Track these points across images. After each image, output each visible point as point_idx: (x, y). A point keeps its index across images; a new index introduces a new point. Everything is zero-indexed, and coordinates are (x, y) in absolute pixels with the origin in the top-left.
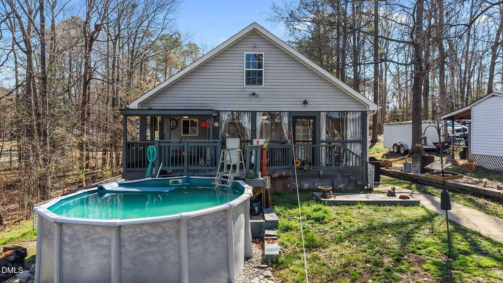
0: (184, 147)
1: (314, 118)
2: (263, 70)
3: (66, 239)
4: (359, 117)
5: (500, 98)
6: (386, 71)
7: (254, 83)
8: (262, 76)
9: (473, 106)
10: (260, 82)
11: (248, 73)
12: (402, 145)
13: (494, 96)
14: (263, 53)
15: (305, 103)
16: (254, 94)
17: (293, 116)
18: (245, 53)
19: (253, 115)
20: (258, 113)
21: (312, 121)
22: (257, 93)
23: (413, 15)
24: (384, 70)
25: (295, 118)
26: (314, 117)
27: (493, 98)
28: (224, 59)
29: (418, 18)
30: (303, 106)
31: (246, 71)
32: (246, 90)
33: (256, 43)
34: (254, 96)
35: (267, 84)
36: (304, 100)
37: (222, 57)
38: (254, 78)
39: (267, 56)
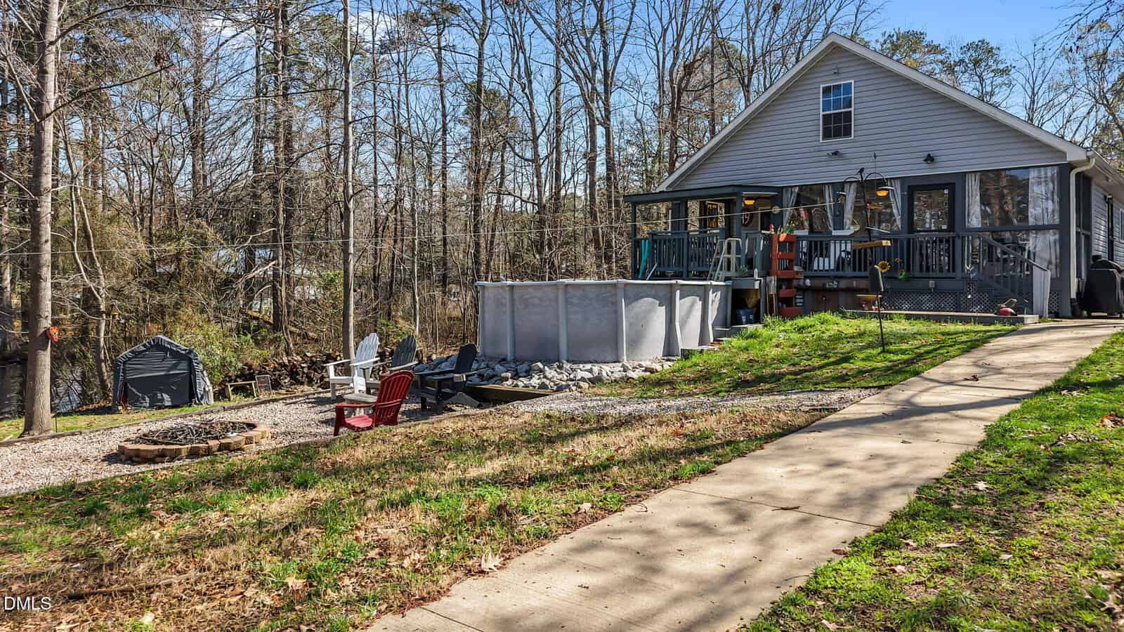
1: (951, 186)
2: (852, 109)
4: (1053, 175)
7: (837, 135)
8: (851, 121)
10: (848, 132)
11: (827, 118)
14: (852, 81)
15: (929, 159)
16: (836, 153)
17: (909, 187)
18: (822, 86)
19: (839, 187)
20: (846, 186)
21: (946, 192)
22: (842, 151)
25: (914, 188)
28: (793, 100)
30: (924, 166)
31: (824, 115)
32: (824, 148)
33: (840, 66)
34: (836, 157)
35: (859, 133)
36: (926, 154)
37: (786, 99)
38: (837, 126)
39: (858, 84)
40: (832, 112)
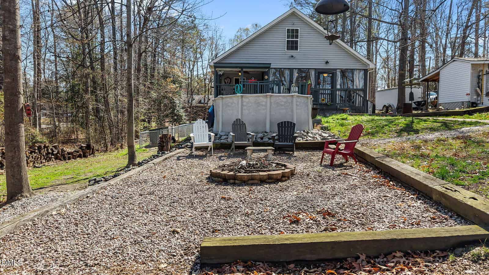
0: (257, 85)
2: (299, 40)
3: (245, 104)
5: (459, 62)
6: (376, 53)
7: (292, 49)
8: (298, 44)
9: (441, 70)
10: (297, 49)
11: (288, 42)
12: (390, 106)
13: (455, 60)
14: (299, 29)
15: (327, 62)
16: (292, 56)
18: (287, 28)
19: (291, 70)
20: (294, 70)
21: (331, 75)
22: (294, 56)
23: (402, 3)
24: (375, 53)
25: (319, 72)
26: (332, 73)
27: (454, 63)
28: (273, 32)
29: (405, 6)
30: (325, 65)
31: (287, 40)
32: (287, 54)
33: (294, 21)
34: (292, 58)
35: (301, 50)
36: (326, 61)
37: (271, 31)
38: (292, 45)
39: (301, 30)
40: (291, 39)
